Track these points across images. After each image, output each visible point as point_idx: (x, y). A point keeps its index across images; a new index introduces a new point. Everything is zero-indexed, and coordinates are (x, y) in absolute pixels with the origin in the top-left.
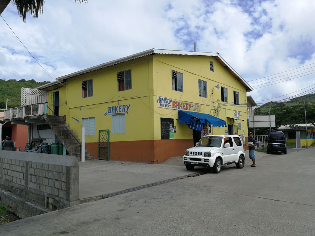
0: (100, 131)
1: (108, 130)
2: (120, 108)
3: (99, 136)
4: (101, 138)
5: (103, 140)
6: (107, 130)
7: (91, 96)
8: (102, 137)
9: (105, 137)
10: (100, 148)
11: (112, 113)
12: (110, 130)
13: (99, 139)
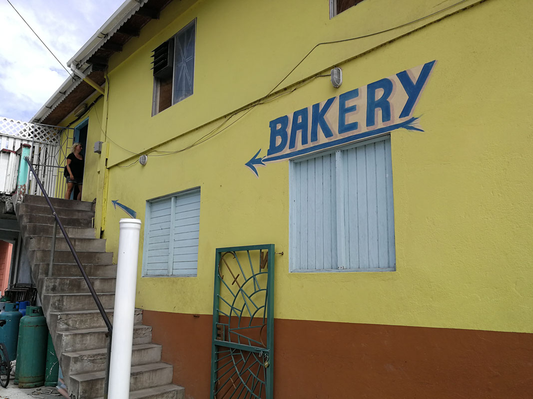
0: (222, 254)
1: (270, 247)
2: (349, 104)
3: (219, 279)
4: (225, 294)
5: (239, 304)
6: (260, 247)
7: (186, 96)
8: (235, 289)
9: (249, 288)
10: (218, 348)
11: (292, 145)
12: (278, 249)
13: (217, 298)
